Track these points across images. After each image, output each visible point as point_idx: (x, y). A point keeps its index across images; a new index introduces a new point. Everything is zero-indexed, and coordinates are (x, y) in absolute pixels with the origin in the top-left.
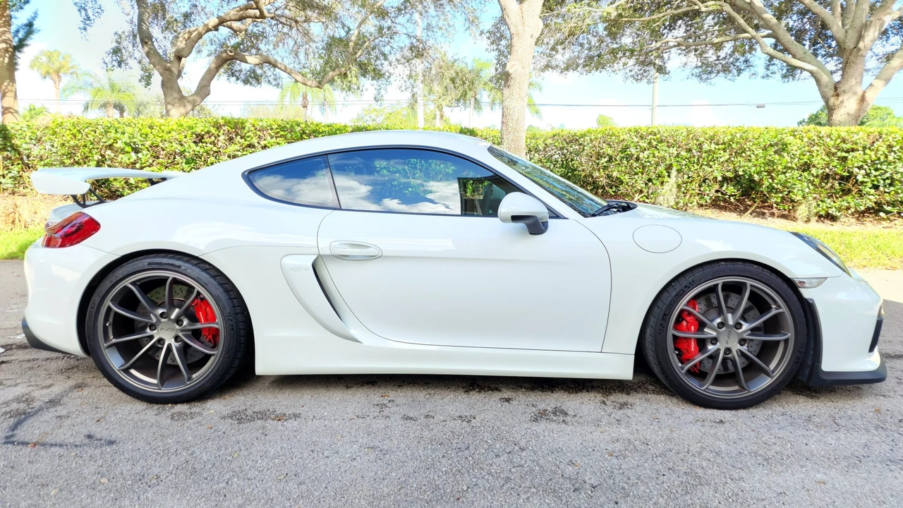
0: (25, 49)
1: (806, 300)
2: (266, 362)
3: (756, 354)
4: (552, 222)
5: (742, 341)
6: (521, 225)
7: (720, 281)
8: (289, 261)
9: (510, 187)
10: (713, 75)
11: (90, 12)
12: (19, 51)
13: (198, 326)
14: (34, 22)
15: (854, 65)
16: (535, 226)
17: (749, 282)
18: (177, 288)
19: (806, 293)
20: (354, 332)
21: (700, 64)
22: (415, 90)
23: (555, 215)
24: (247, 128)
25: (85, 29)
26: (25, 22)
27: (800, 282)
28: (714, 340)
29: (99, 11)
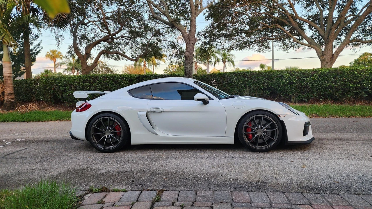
0: (39, 54)
1: (281, 120)
2: (134, 140)
3: (270, 135)
4: (210, 101)
5: (264, 132)
6: (201, 102)
7: (254, 117)
8: (140, 113)
9: (198, 91)
10: (288, 48)
11: (60, 40)
12: (37, 55)
13: (116, 131)
14: (40, 44)
15: (328, 45)
16: (205, 102)
17: (262, 116)
18: (111, 122)
19: (281, 119)
20: (157, 132)
21: (282, 45)
22: (172, 60)
23: (211, 99)
24: (100, 78)
25: (59, 45)
26: (37, 44)
27: (279, 116)
28: (257, 133)
29: (63, 38)
